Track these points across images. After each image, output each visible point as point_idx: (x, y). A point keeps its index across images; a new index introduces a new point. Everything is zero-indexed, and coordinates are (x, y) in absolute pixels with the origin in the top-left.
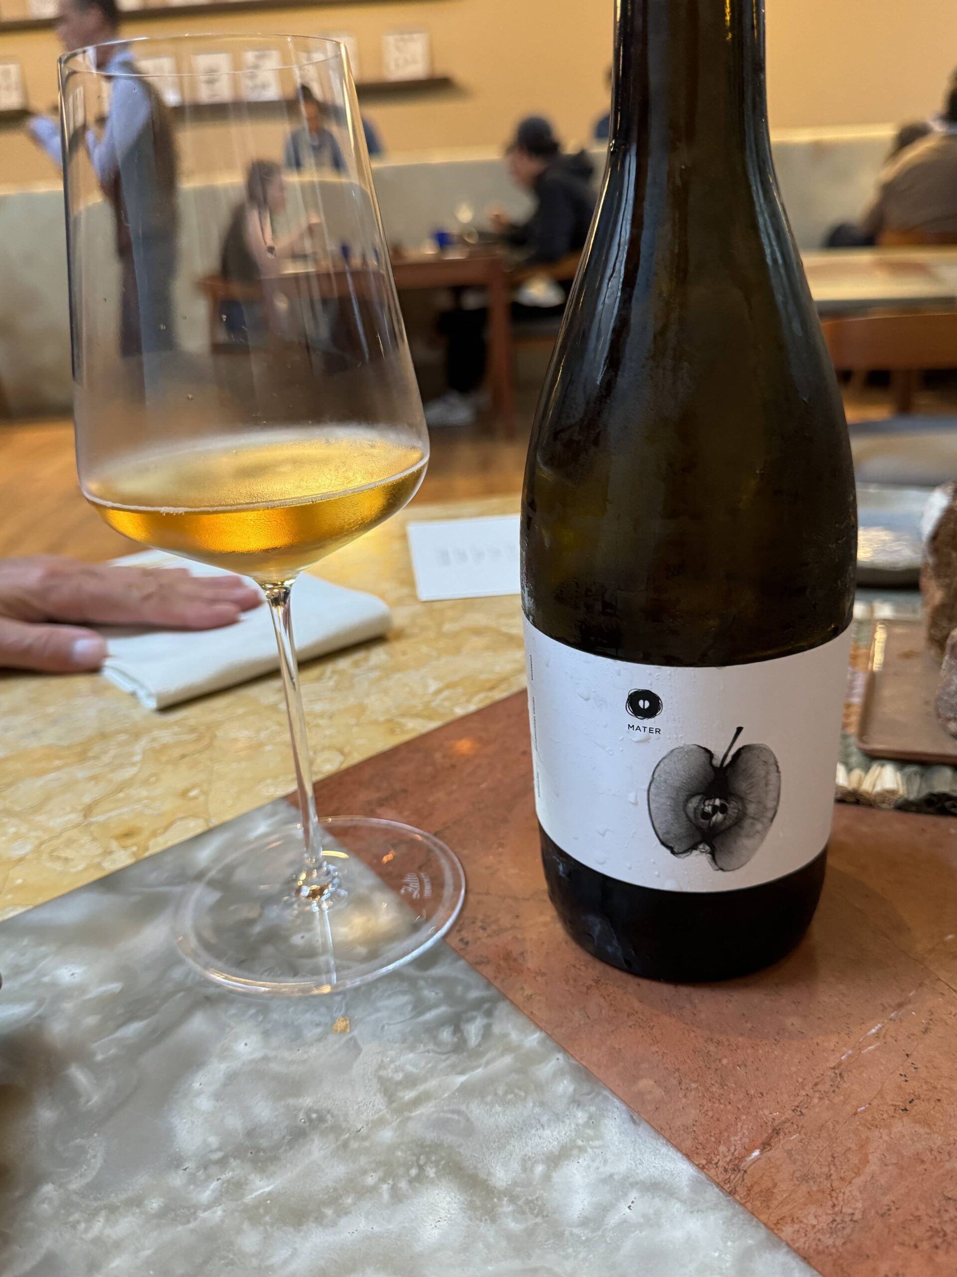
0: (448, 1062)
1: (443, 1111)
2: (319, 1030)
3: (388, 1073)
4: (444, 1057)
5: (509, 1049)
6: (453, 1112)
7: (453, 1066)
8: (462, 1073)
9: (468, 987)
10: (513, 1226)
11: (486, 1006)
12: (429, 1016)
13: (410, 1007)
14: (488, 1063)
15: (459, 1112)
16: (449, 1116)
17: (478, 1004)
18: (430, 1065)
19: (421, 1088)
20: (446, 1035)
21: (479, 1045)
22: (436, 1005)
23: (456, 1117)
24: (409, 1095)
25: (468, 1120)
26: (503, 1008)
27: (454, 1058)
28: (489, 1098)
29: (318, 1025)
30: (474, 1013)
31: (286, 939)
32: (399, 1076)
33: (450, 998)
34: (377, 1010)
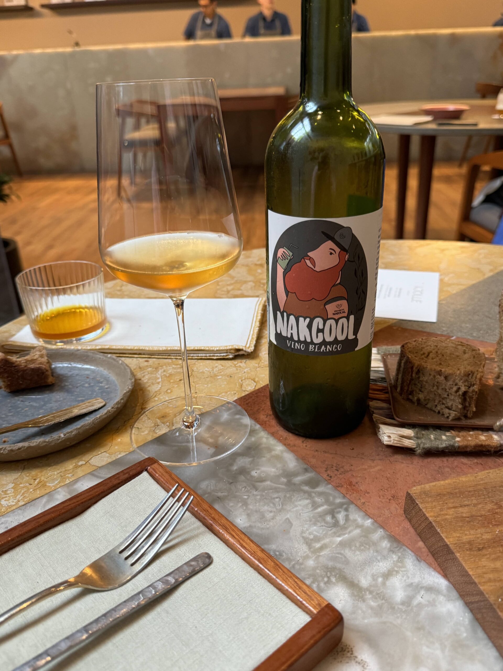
0: (332, 531)
1: (334, 553)
2: (272, 514)
3: (305, 535)
4: (330, 529)
5: (358, 526)
6: (338, 553)
7: (335, 533)
8: (339, 536)
9: (335, 498)
10: (372, 604)
11: (345, 506)
12: (320, 509)
13: (310, 506)
14: (350, 532)
15: (341, 554)
16: (337, 555)
17: (341, 505)
18: (324, 532)
19: (322, 542)
20: (329, 518)
21: (345, 524)
22: (322, 505)
23: (340, 556)
24: (318, 545)
25: (345, 557)
26: (352, 508)
27: (334, 530)
28: (353, 548)
29: (271, 512)
30: (340, 510)
31: (249, 473)
32: (312, 537)
33: (327, 502)
34: (296, 506)
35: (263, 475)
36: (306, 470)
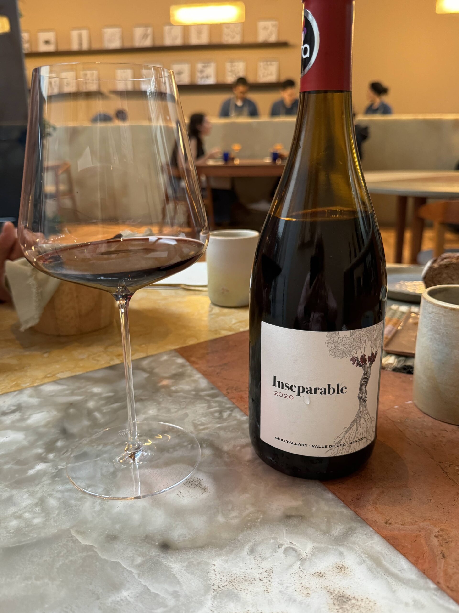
1: (211, 432)
2: (175, 410)
3: (196, 422)
4: (215, 420)
5: (236, 420)
6: (215, 432)
7: (217, 422)
8: (220, 424)
9: (226, 404)
10: (227, 460)
11: (231, 409)
12: (212, 410)
13: (206, 407)
14: (228, 422)
15: (216, 433)
16: (213, 433)
17: (228, 408)
18: (210, 421)
19: (206, 426)
20: (217, 414)
21: (227, 418)
22: (215, 407)
23: (215, 434)
24: (202, 427)
25: (219, 435)
26: (237, 410)
27: (218, 420)
28: (227, 430)
29: (176, 408)
30: (227, 410)
32: (200, 423)
33: (220, 406)
34: (196, 407)
35: (179, 389)
36: (212, 389)
